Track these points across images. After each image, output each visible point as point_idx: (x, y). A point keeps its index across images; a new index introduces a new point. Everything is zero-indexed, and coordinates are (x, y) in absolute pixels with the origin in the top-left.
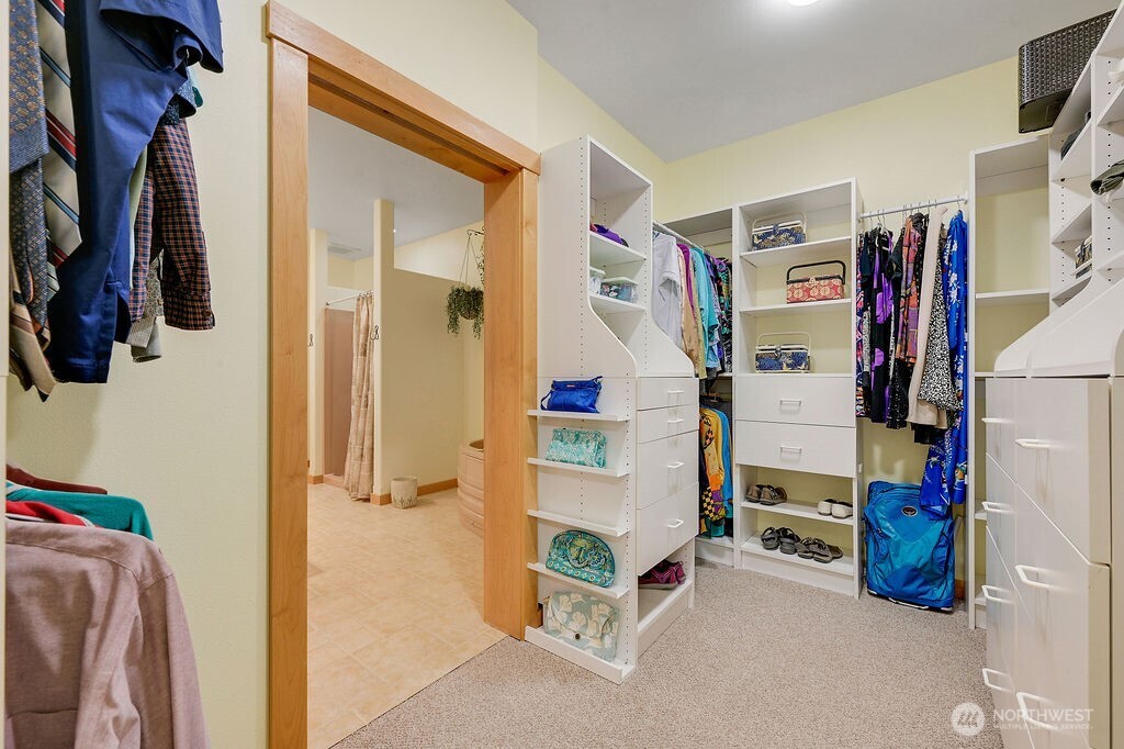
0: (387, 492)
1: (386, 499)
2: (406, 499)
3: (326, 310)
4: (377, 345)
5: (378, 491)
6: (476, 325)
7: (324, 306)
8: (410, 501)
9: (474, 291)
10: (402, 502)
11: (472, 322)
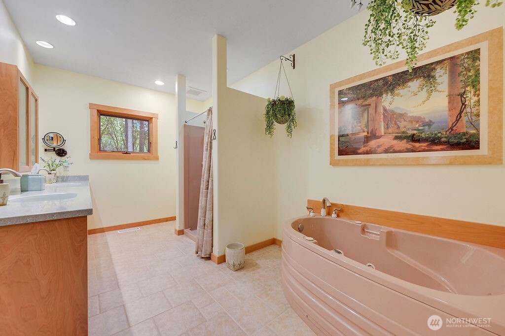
0: (223, 254)
1: (222, 259)
2: (237, 263)
3: (185, 125)
4: (215, 143)
5: (216, 253)
6: (289, 127)
7: (184, 123)
8: (240, 265)
9: (287, 100)
10: (234, 265)
11: (285, 125)
